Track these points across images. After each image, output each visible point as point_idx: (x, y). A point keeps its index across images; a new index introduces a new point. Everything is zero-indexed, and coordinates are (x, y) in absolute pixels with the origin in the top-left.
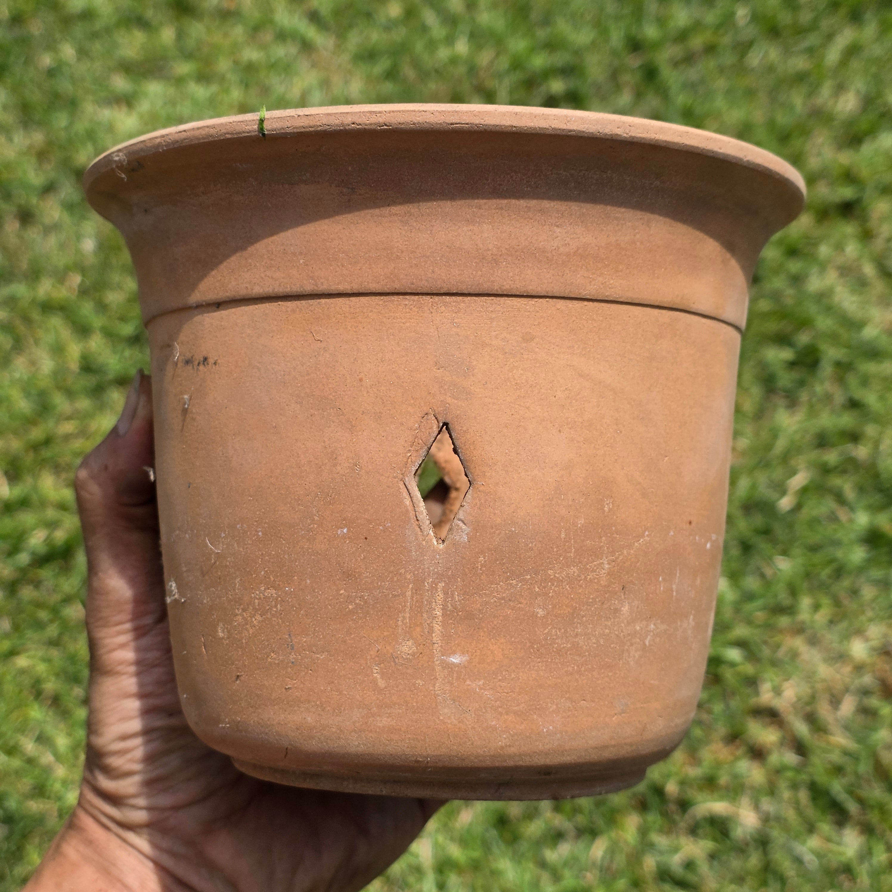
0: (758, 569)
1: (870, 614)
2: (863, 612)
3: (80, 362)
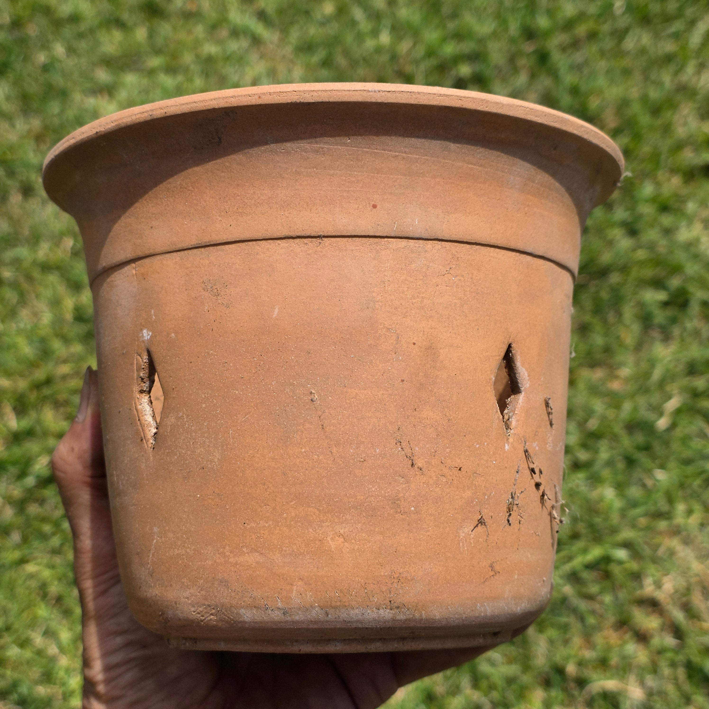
0: (640, 480)
3: (74, 313)
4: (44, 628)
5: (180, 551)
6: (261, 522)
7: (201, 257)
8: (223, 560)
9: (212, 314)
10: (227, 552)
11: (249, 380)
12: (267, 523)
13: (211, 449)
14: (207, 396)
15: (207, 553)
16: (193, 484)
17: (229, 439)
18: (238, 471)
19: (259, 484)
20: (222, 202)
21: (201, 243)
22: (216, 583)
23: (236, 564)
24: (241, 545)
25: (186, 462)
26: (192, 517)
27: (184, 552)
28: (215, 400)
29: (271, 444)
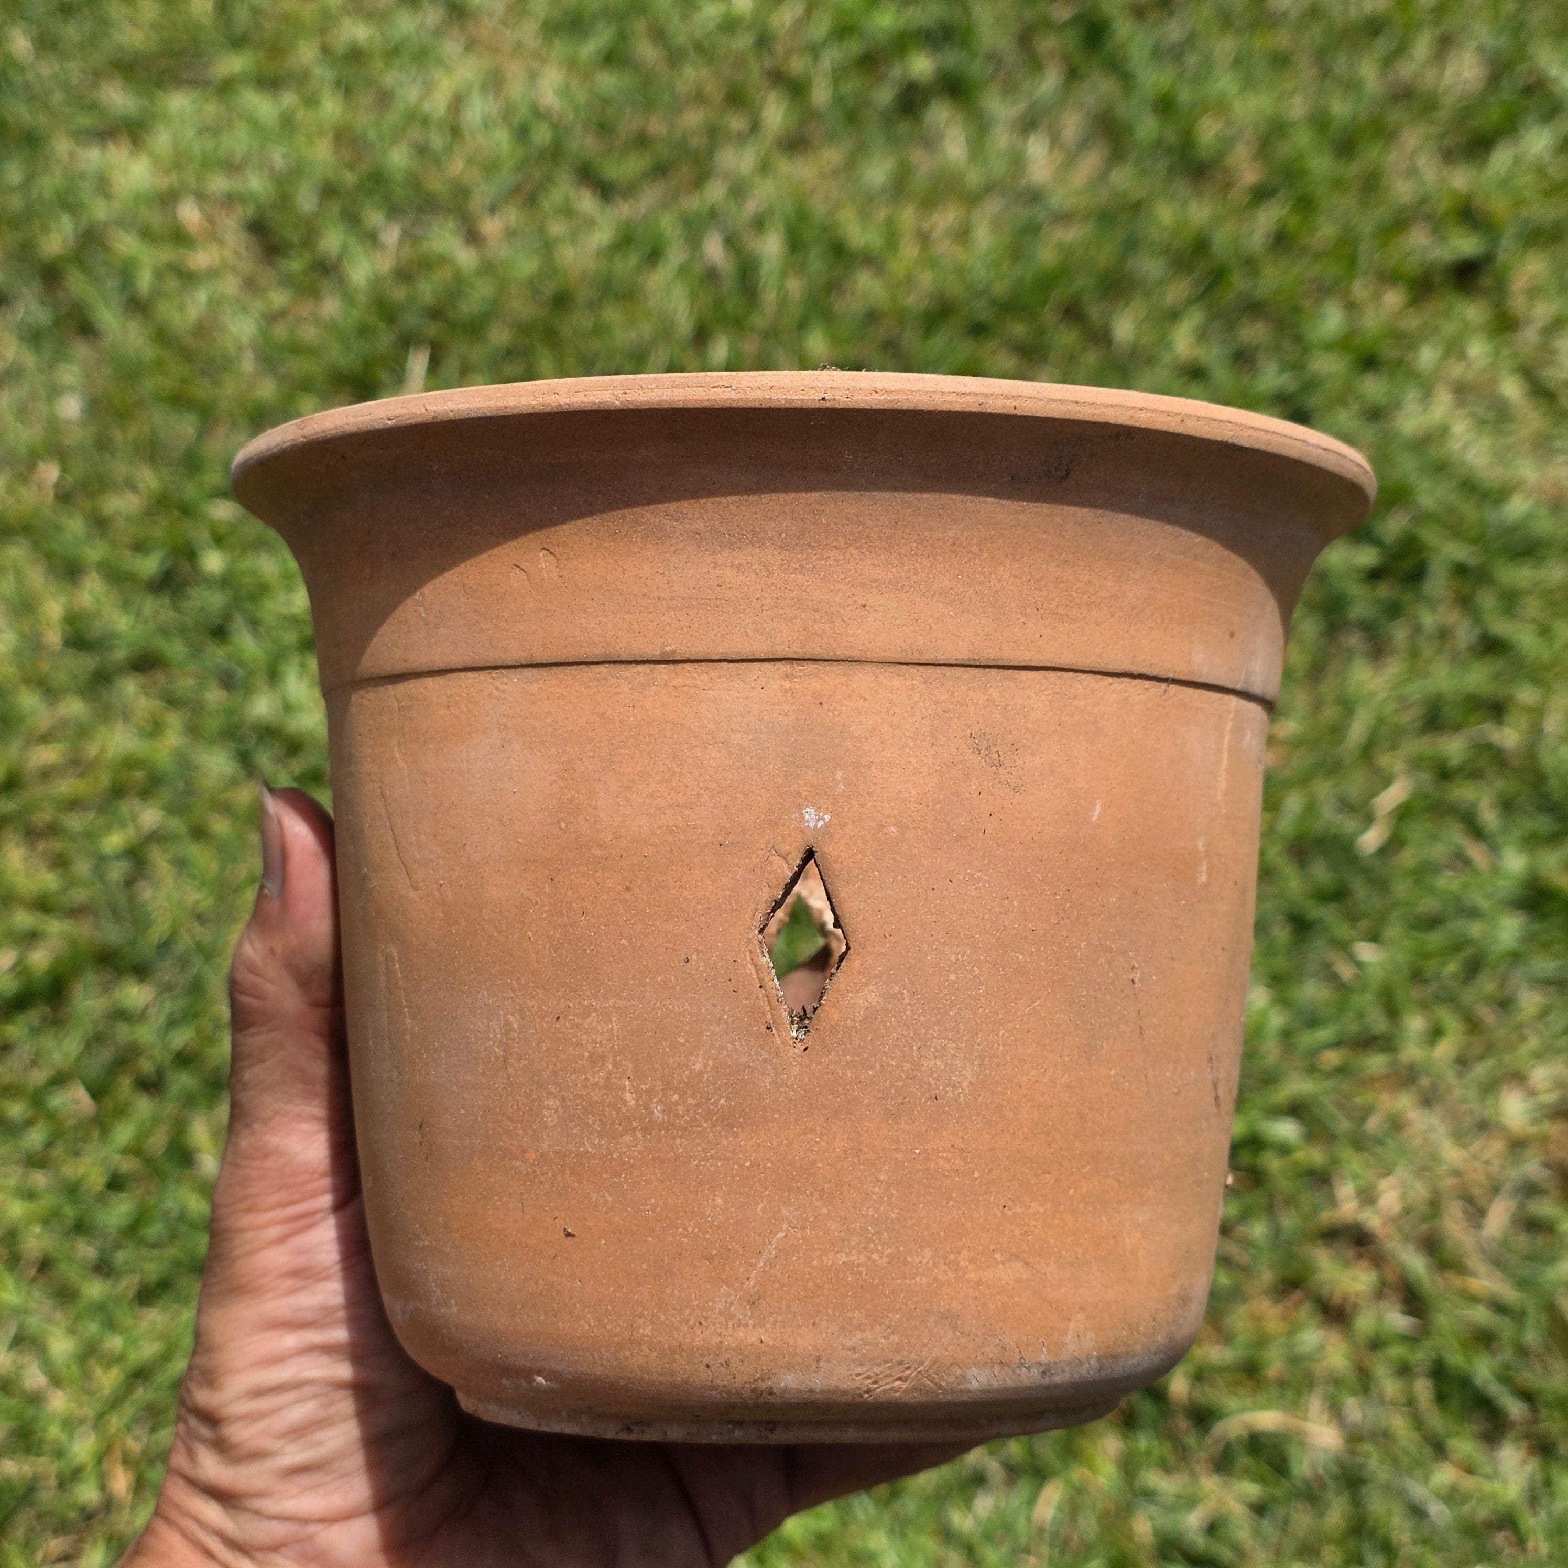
0: (1327, 966)
1: (1533, 1042)
2: (1523, 1039)
3: (64, 631)
4: (13, 1331)
5: (852, 1258)
6: (1033, 1204)
7: (970, 685)
8: (952, 1276)
9: (985, 801)
10: (964, 1260)
11: (1044, 935)
12: (1042, 1205)
13: (957, 1062)
14: (960, 959)
15: (921, 1262)
16: (907, 1127)
17: (996, 1045)
18: (1005, 1107)
19: (1039, 1133)
20: (1031, 589)
21: (979, 659)
22: (932, 1319)
23: (979, 1283)
24: (992, 1247)
25: (897, 1084)
26: (895, 1192)
27: (862, 1259)
28: (978, 968)
29: (1067, 1059)
